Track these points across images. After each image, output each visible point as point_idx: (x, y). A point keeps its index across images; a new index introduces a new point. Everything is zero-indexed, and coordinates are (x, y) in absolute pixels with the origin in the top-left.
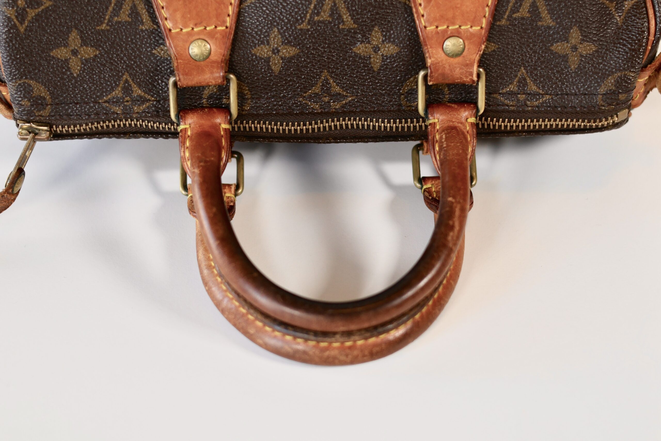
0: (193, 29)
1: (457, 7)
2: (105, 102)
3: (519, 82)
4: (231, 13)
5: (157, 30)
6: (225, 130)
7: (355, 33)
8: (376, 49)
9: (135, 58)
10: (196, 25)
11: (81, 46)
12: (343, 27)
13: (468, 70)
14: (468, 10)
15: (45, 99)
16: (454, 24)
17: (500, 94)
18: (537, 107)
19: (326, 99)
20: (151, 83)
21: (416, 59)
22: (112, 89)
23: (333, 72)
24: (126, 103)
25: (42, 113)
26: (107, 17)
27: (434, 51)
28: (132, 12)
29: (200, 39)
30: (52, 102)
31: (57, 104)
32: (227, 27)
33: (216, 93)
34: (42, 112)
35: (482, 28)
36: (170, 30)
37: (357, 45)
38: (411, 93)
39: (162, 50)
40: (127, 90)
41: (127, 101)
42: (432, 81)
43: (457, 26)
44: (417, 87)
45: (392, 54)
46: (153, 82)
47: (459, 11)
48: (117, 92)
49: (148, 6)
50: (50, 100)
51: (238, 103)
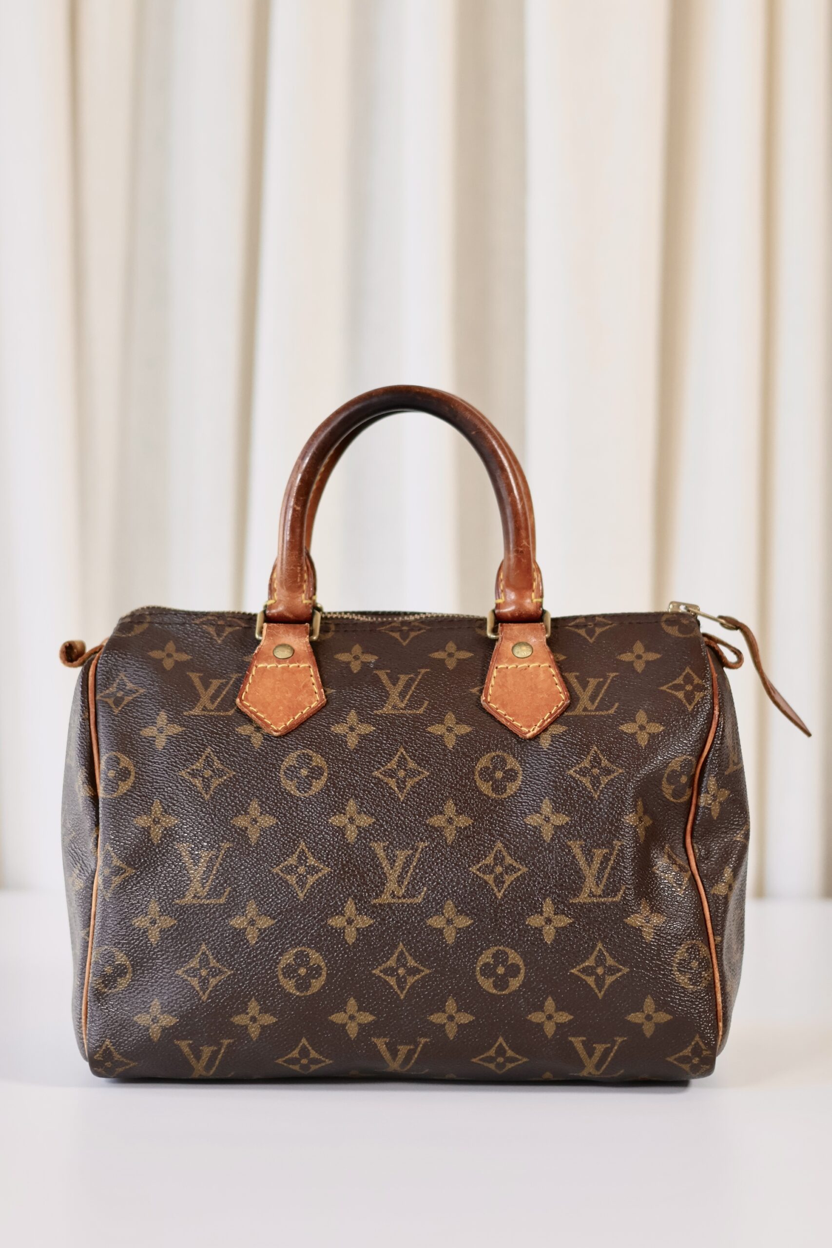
0: (528, 665)
10: (526, 668)
32: (497, 667)
36: (550, 666)
39: (559, 659)
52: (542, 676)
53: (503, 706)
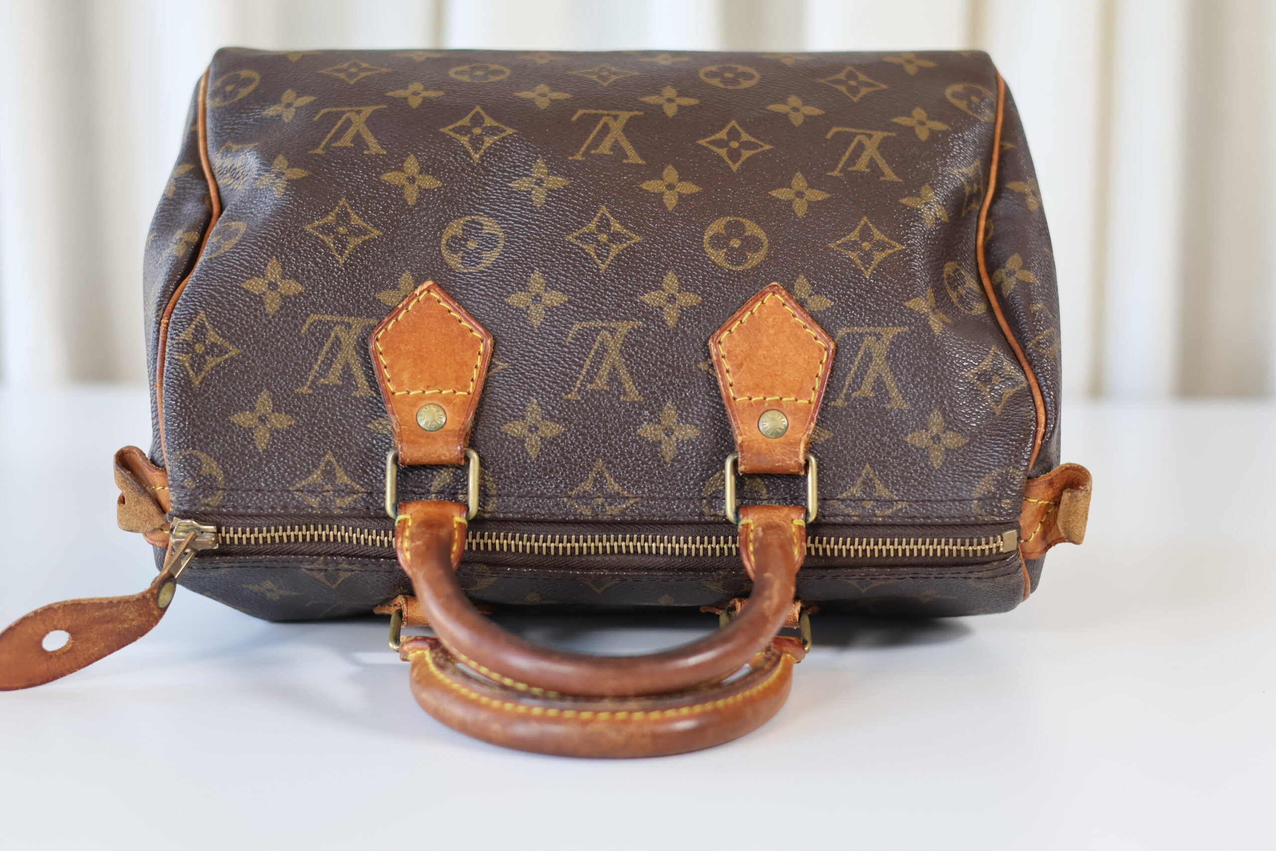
0: (424, 392)
1: (776, 375)
2: (297, 491)
3: (864, 483)
4: (475, 377)
5: (375, 398)
6: (460, 524)
7: (641, 408)
8: (669, 432)
9: (343, 432)
10: (428, 387)
11: (273, 411)
12: (625, 399)
13: (793, 449)
14: (792, 379)
15: (215, 479)
16: (772, 394)
17: (838, 499)
18: (890, 517)
19: (600, 501)
20: (361, 468)
21: (722, 446)
22: (310, 472)
23: (610, 462)
24: (325, 494)
25: (209, 502)
26: (310, 378)
27: (746, 428)
28: (345, 373)
29: (432, 404)
30: (225, 485)
31: (232, 490)
32: (469, 393)
33: (449, 484)
34: (209, 499)
35: (810, 403)
36: (393, 393)
37: (643, 426)
38: (717, 498)
39: (380, 424)
40: (329, 474)
41: (328, 491)
42: (744, 465)
43: (777, 398)
44: (724, 488)
45: (690, 439)
46: (364, 467)
47: (779, 380)
48: (315, 476)
49: (366, 367)
50: (223, 482)
51: (480, 501)
52: (405, 376)
53: (463, 332)
